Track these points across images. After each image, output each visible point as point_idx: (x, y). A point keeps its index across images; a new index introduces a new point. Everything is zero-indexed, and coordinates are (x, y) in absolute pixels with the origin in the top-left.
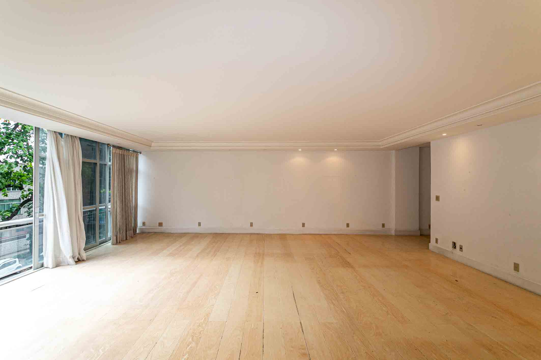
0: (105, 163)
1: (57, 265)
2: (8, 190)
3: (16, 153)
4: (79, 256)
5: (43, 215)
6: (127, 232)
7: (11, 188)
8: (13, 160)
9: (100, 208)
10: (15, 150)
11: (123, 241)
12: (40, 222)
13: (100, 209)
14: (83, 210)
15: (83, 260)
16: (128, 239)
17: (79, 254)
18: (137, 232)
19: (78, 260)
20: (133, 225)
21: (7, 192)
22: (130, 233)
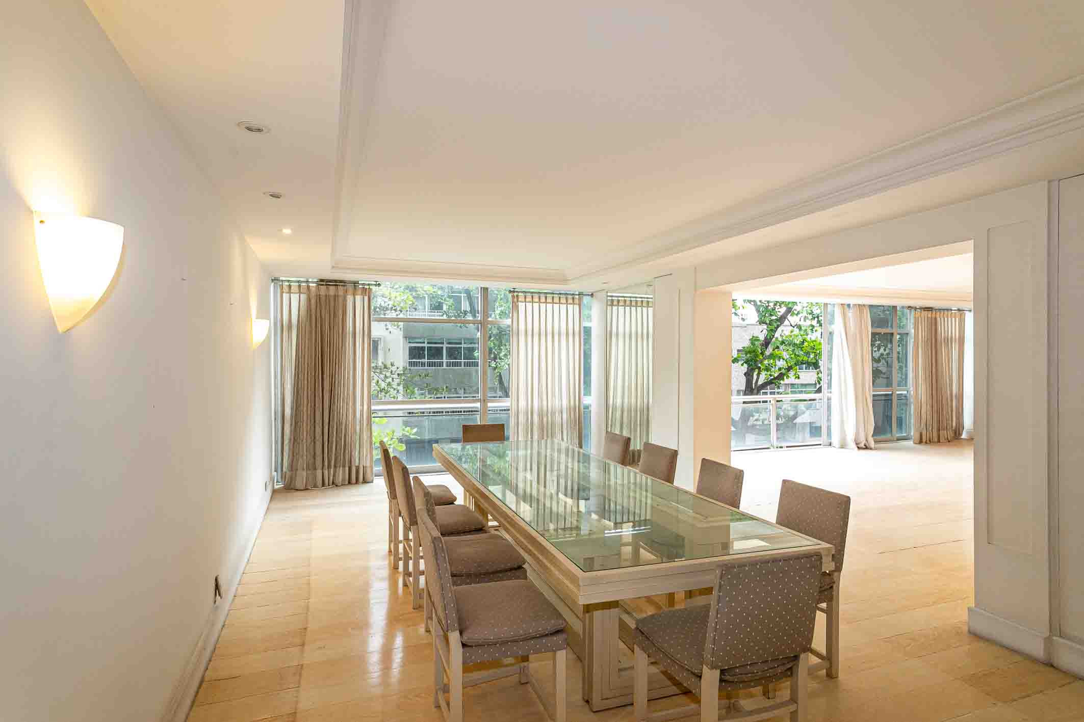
0: (906, 332)
1: (843, 446)
2: (799, 369)
3: (812, 313)
4: (866, 442)
5: (831, 392)
6: (940, 432)
7: (804, 365)
8: (808, 323)
9: (898, 392)
10: (810, 308)
11: (933, 442)
12: (828, 400)
13: (898, 394)
14: (873, 392)
15: (871, 449)
16: (941, 441)
17: (867, 441)
18: (962, 437)
19: (864, 447)
20: (954, 424)
21: (798, 372)
22: (946, 434)
